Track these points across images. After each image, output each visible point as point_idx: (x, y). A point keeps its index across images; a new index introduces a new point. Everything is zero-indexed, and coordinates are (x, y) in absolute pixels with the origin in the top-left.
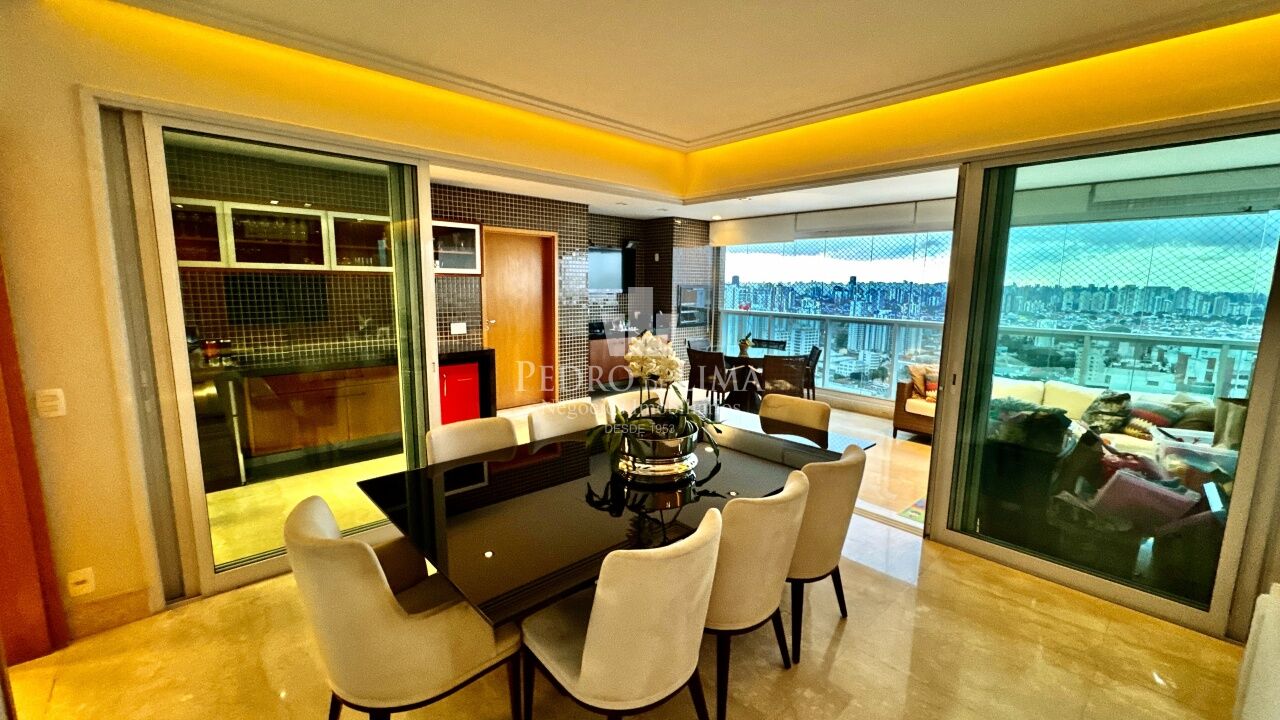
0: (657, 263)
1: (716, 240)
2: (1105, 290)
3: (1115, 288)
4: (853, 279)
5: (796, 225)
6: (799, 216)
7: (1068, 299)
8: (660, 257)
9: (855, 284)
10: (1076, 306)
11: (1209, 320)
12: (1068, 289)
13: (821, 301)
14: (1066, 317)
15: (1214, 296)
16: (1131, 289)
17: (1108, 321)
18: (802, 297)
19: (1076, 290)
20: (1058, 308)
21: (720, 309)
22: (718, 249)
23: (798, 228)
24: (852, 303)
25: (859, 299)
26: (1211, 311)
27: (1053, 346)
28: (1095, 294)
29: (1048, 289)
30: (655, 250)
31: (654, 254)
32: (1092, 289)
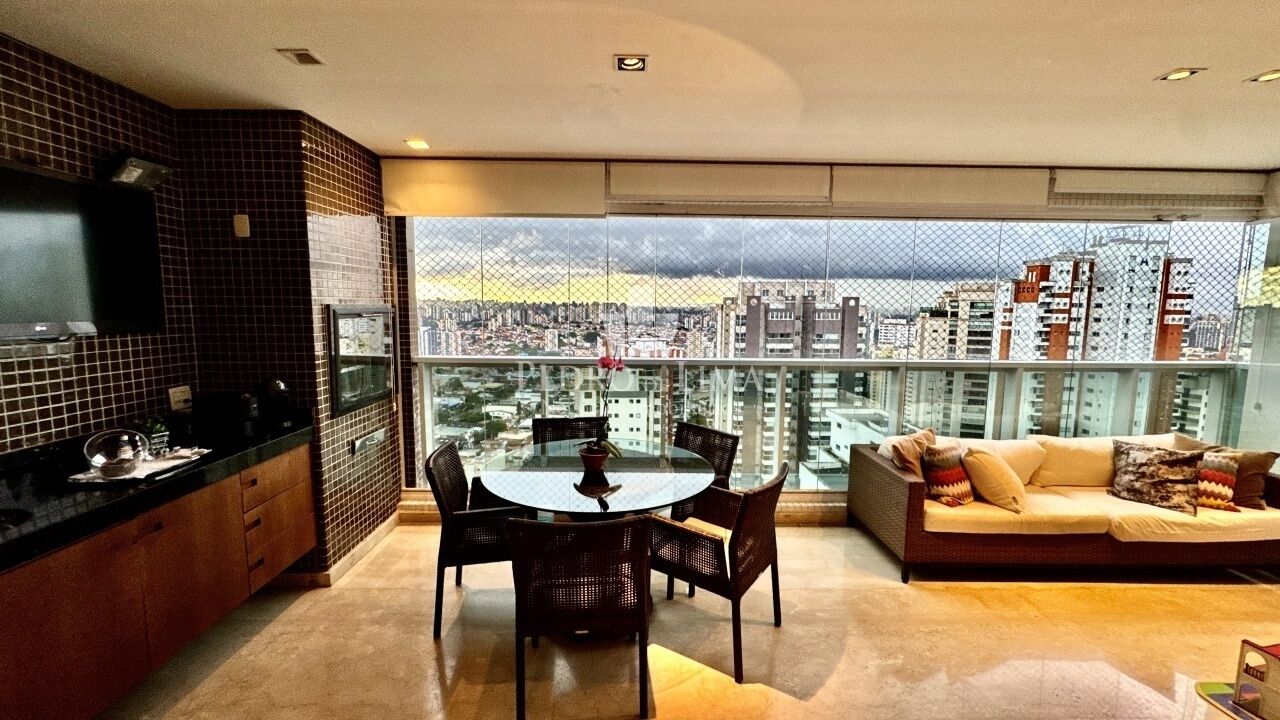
0: (244, 241)
2: (580, 305)
3: (587, 304)
5: (608, 185)
6: (612, 167)
8: (252, 225)
11: (637, 325)
14: (562, 326)
16: (596, 304)
17: (587, 328)
20: (556, 320)
22: (401, 220)
23: (614, 191)
28: (577, 309)
29: (547, 305)
30: (232, 205)
31: (232, 214)
32: (574, 304)
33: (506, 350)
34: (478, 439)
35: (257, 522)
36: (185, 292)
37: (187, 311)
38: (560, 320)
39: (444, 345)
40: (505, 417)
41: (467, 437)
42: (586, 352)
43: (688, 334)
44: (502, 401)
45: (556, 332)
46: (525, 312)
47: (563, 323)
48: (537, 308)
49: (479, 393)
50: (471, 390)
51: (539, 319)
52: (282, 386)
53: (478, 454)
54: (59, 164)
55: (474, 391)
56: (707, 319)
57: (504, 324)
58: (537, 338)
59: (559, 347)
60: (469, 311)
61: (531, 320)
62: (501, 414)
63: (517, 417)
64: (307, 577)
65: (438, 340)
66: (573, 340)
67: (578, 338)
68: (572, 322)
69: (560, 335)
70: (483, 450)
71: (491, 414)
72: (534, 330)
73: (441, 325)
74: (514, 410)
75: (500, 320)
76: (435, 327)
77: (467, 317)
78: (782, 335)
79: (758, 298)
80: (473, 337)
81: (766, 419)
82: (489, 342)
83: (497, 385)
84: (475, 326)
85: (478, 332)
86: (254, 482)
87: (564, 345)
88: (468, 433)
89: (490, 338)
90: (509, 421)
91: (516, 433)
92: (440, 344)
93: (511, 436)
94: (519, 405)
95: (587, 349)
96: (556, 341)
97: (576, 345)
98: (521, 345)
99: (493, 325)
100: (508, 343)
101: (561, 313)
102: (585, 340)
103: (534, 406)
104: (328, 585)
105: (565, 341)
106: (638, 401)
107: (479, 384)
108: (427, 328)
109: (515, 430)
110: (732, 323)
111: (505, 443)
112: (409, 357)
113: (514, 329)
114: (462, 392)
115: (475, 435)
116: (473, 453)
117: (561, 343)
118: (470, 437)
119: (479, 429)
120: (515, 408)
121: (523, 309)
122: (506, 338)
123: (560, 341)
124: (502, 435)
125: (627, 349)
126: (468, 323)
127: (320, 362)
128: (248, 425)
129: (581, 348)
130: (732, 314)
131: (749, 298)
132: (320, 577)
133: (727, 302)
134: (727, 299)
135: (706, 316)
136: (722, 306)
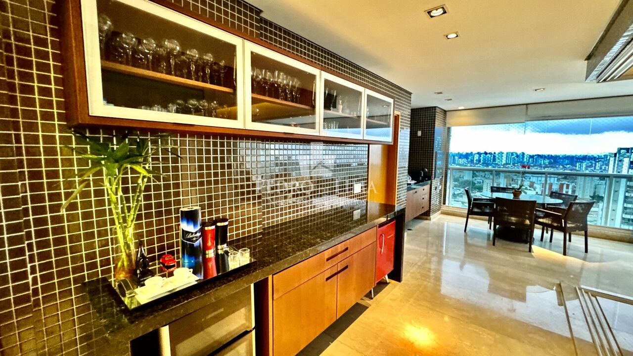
0: (420, 137)
2: (491, 154)
3: (495, 153)
6: (529, 106)
7: (476, 157)
8: (422, 133)
10: (479, 161)
12: (476, 154)
15: (533, 156)
16: (501, 153)
19: (479, 153)
20: (472, 162)
21: (449, 167)
22: (449, 129)
23: (529, 114)
26: (533, 163)
27: (471, 179)
28: (487, 155)
29: (468, 154)
30: (418, 129)
31: (417, 131)
32: (486, 153)
35: (424, 198)
38: (475, 162)
47: (477, 164)
51: (462, 161)
52: (427, 170)
56: (599, 164)
59: (473, 177)
61: (457, 161)
64: (425, 217)
86: (424, 190)
97: (485, 177)
104: (430, 220)
112: (447, 167)
128: (421, 178)
130: (626, 160)
132: (428, 218)
133: (622, 151)
134: (621, 149)
135: (599, 162)
136: (615, 155)
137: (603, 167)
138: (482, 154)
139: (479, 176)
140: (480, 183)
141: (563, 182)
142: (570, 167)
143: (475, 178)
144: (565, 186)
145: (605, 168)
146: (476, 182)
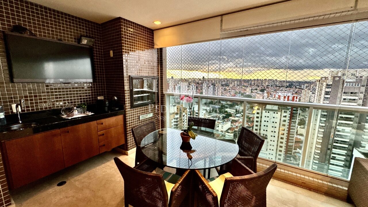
0: (112, 58)
1: (159, 43)
2: (260, 80)
3: (262, 80)
4: (204, 77)
5: (221, 26)
6: (225, 17)
8: (113, 53)
9: (204, 79)
11: (281, 87)
12: (253, 80)
13: (196, 83)
14: (253, 87)
15: (281, 81)
16: (265, 80)
17: (261, 88)
18: (191, 82)
19: (255, 80)
20: (251, 85)
21: (164, 92)
22: (161, 49)
24: (204, 84)
25: (205, 83)
26: (281, 85)
28: (258, 81)
29: (248, 80)
30: (110, 48)
31: (109, 50)
32: (258, 80)
33: (234, 93)
34: (224, 118)
35: (103, 135)
36: (103, 72)
37: (103, 77)
39: (216, 91)
40: (232, 112)
41: (220, 117)
42: (260, 95)
43: (303, 91)
44: (232, 108)
45: (250, 88)
46: (241, 82)
48: (245, 81)
49: (225, 105)
50: (223, 104)
51: (245, 84)
52: (116, 98)
53: (223, 122)
54: (68, 40)
55: (224, 104)
56: (312, 85)
57: (234, 85)
58: (244, 90)
59: (251, 93)
60: (224, 81)
61: (243, 84)
62: (231, 112)
63: (235, 113)
65: (215, 89)
66: (256, 91)
67: (258, 91)
68: (256, 85)
69: (251, 89)
70: (224, 121)
71: (228, 111)
72: (244, 87)
73: (216, 85)
74: (235, 111)
75: (233, 84)
76: (215, 85)
77: (223, 83)
78: (352, 93)
79: (340, 77)
80: (225, 89)
81: (337, 127)
82: (229, 91)
83: (230, 103)
84: (226, 86)
85: (226, 88)
86: (102, 124)
87: (253, 92)
88: (221, 116)
89: (230, 89)
90: (233, 114)
91: (235, 118)
92: (216, 90)
93: (233, 118)
94: (236, 110)
95: (261, 94)
96: (250, 91)
97: (257, 93)
98: (239, 92)
99: (231, 86)
100: (234, 91)
101: (253, 83)
102: (260, 91)
103: (241, 110)
104: (127, 155)
105: (253, 91)
106: (277, 113)
107: (225, 102)
108: (212, 86)
109: (235, 117)
110: (324, 87)
111: (231, 120)
112: (162, 92)
113: (237, 87)
114: (220, 104)
115: (223, 116)
116: (222, 121)
117: (252, 92)
118: (221, 117)
119: (224, 115)
120: (235, 110)
121: (240, 81)
122: (234, 90)
123: (251, 91)
124: (230, 118)
125: (275, 95)
126: (224, 85)
127: (127, 92)
128: (106, 108)
129: (259, 94)
130: (325, 84)
131: (334, 77)
132: (126, 152)
133: (323, 79)
134: (323, 77)
135: (312, 84)
136: (320, 80)
137: (314, 87)
138: (256, 80)
139: (254, 92)
140: (254, 96)
141: (295, 95)
142: (298, 87)
143: (252, 93)
144: (295, 98)
145: (315, 87)
146: (252, 96)
